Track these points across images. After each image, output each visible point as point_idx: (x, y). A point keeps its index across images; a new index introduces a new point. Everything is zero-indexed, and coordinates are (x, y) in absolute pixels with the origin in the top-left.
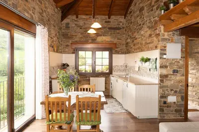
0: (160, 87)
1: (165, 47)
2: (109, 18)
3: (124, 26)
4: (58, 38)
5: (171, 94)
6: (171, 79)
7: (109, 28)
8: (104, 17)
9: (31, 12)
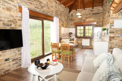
0: (109, 43)
1: (113, 22)
2: (93, 9)
3: (102, 12)
4: (67, 21)
5: (116, 47)
6: (116, 39)
7: (93, 14)
8: (90, 8)
9: (51, 12)
